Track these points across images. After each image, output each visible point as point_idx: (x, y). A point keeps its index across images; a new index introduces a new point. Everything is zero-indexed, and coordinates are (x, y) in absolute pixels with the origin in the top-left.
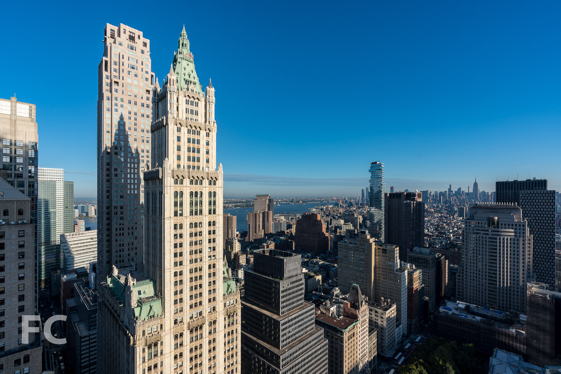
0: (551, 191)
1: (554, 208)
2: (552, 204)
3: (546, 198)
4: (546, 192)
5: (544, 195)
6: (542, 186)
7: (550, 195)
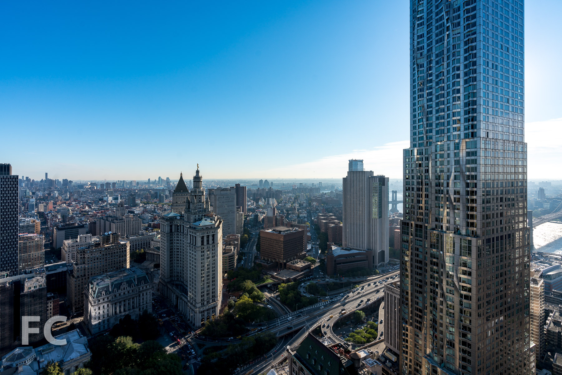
0: (14, 176)
1: (17, 193)
2: (16, 189)
3: (9, 183)
4: (9, 177)
5: (7, 180)
6: (5, 171)
7: (13, 180)
